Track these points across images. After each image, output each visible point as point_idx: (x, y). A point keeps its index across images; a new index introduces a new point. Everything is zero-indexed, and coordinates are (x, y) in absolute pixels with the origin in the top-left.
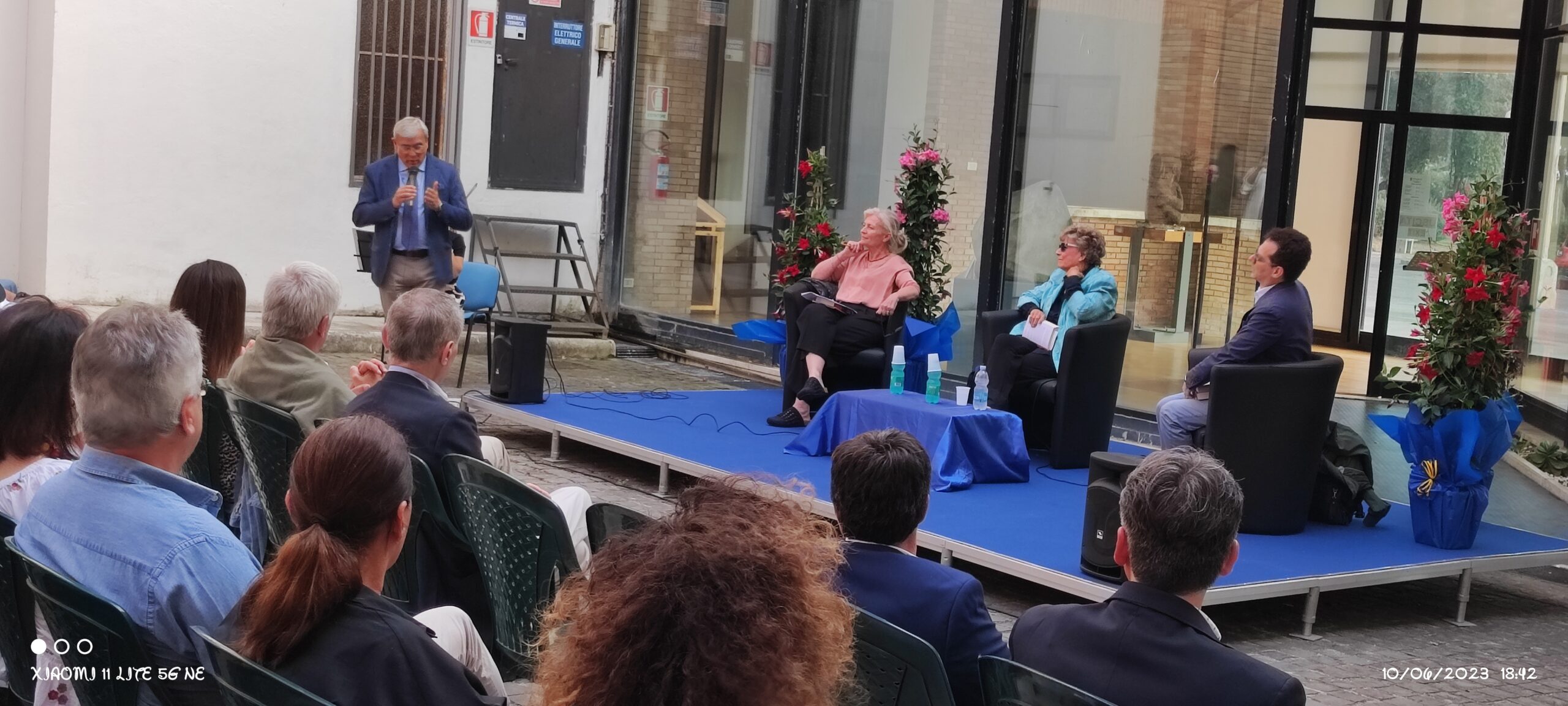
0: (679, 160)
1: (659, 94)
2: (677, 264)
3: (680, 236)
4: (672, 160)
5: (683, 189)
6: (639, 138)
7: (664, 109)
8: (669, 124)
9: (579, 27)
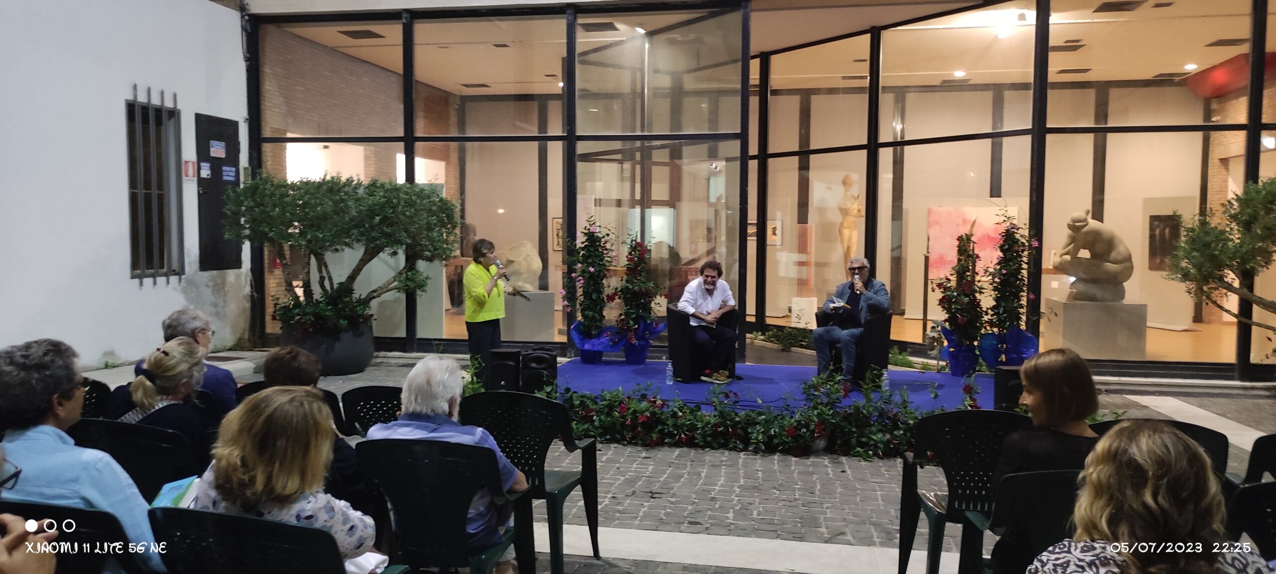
9: (234, 169)
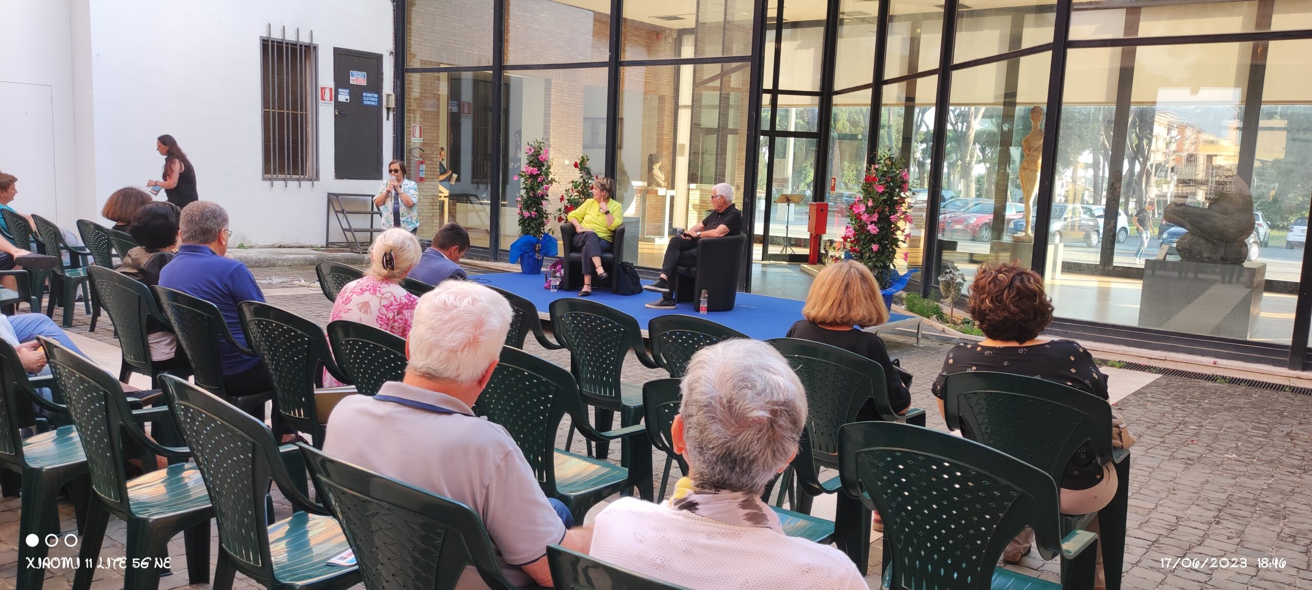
0: (429, 162)
1: (418, 129)
2: (431, 214)
3: (432, 201)
4: (426, 162)
5: (432, 177)
6: (410, 151)
7: (421, 137)
8: (424, 144)
9: (376, 95)
